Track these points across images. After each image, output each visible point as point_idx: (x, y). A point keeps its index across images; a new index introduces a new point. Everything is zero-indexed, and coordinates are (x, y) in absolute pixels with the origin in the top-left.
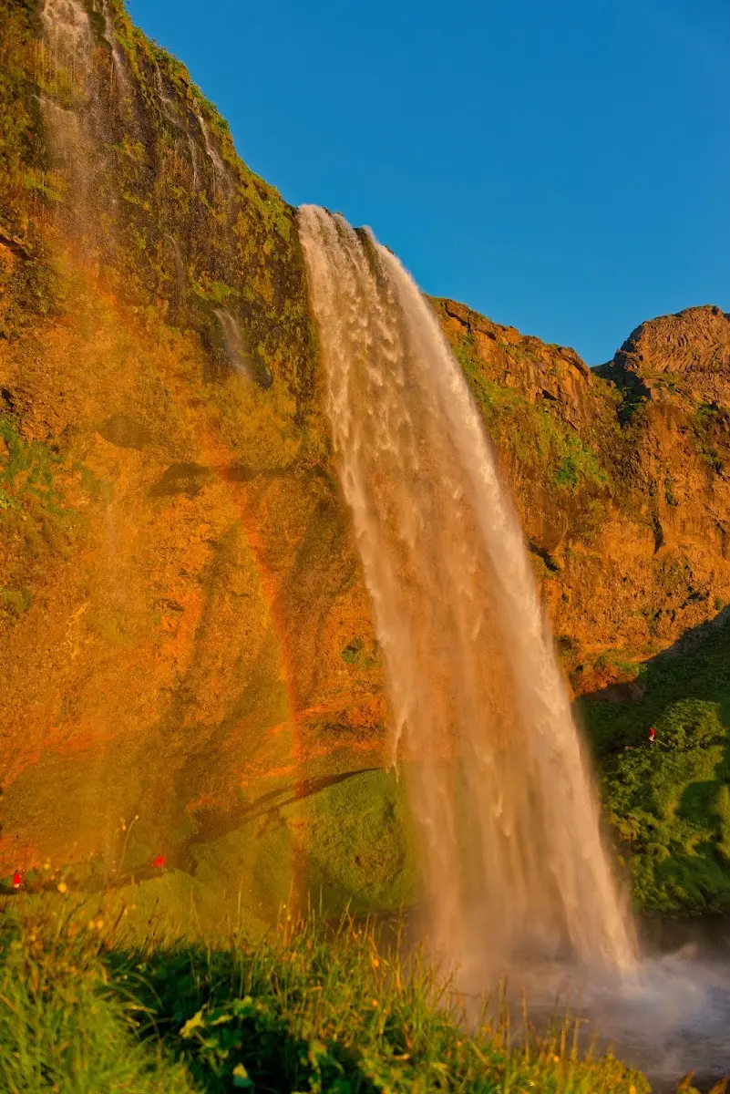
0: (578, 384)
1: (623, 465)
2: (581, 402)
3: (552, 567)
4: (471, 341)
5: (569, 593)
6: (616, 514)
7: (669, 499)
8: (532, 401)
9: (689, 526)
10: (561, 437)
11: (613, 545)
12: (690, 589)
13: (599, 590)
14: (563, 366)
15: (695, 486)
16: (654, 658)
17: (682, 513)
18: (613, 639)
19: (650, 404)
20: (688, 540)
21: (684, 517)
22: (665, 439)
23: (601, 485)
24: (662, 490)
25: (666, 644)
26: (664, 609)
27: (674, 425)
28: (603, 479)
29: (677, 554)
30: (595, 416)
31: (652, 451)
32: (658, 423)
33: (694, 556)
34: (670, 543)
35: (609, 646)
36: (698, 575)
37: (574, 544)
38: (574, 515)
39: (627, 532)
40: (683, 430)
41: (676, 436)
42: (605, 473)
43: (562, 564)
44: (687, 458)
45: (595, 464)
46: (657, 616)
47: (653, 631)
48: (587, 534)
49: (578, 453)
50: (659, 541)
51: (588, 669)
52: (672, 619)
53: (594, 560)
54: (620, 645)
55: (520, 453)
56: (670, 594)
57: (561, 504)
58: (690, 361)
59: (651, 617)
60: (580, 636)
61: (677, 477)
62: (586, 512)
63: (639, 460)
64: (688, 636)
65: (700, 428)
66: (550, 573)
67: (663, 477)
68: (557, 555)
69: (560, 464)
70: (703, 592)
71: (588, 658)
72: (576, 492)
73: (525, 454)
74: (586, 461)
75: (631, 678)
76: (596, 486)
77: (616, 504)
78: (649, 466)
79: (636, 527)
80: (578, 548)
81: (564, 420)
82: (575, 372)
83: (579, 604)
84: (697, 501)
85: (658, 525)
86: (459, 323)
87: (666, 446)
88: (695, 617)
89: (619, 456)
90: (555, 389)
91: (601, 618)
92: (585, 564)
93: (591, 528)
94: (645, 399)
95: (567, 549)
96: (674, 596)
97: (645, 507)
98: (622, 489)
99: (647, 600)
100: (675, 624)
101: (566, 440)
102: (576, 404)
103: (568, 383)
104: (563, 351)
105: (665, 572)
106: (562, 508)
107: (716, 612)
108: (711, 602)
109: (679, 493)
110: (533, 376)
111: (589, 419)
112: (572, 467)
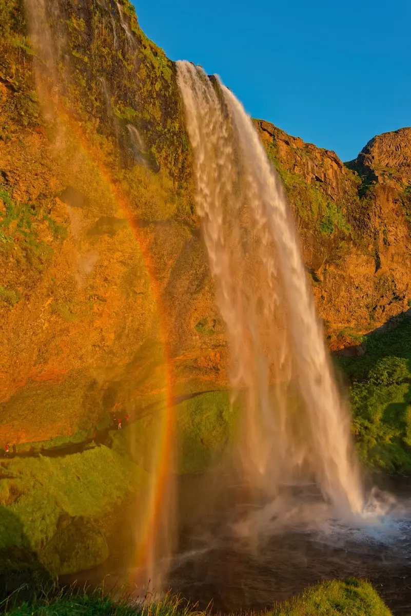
0: (336, 172)
1: (360, 221)
2: (337, 183)
3: (316, 280)
4: (275, 146)
5: (325, 295)
6: (354, 250)
7: (385, 242)
8: (309, 182)
9: (396, 258)
10: (325, 204)
11: (352, 267)
12: (394, 294)
13: (342, 293)
14: (328, 161)
15: (400, 235)
16: (372, 332)
17: (392, 250)
18: (349, 321)
19: (377, 186)
20: (395, 266)
21: (394, 252)
22: (384, 207)
23: (347, 233)
24: (381, 236)
25: (379, 325)
26: (379, 305)
27: (391, 199)
28: (348, 229)
29: (388, 274)
30: (345, 192)
31: (377, 213)
32: (382, 197)
33: (397, 275)
34: (384, 268)
35: (346, 325)
36: (399, 286)
37: (329, 266)
38: (330, 249)
39: (360, 260)
40: (395, 202)
41: (391, 205)
42: (349, 226)
43: (322, 279)
44: (397, 218)
45: (344, 221)
46: (374, 309)
47: (372, 317)
48: (338, 261)
49: (334, 214)
50: (378, 266)
51: (334, 338)
52: (383, 311)
53: (341, 276)
54: (352, 324)
55: (301, 213)
56: (382, 297)
57: (323, 243)
58: (401, 159)
59: (371, 309)
60: (330, 318)
61: (391, 229)
62: (337, 248)
63: (369, 219)
64: (391, 320)
65: (405, 201)
66: (316, 283)
67: (383, 228)
68: (319, 273)
69: (323, 220)
70: (401, 296)
71: (334, 331)
72: (332, 237)
73: (304, 213)
74: (339, 219)
75: (358, 344)
76: (343, 233)
77: (355, 244)
78: (375, 223)
79: (365, 258)
80: (332, 268)
81: (327, 194)
82: (335, 165)
83: (330, 301)
84: (401, 243)
85: (378, 257)
86: (268, 135)
87: (386, 211)
88: (395, 310)
89: (358, 216)
90: (323, 176)
91: (343, 309)
92: (335, 278)
93: (340, 257)
94: (375, 182)
95: (325, 270)
96: (385, 298)
97: (371, 246)
98: (358, 234)
99: (369, 300)
100: (384, 313)
101: (328, 206)
102: (334, 185)
103: (330, 172)
104: (328, 153)
105: (381, 284)
106: (323, 246)
107: (408, 307)
108: (406, 301)
109: (391, 238)
110: (310, 167)
111: (341, 194)
112: (330, 223)
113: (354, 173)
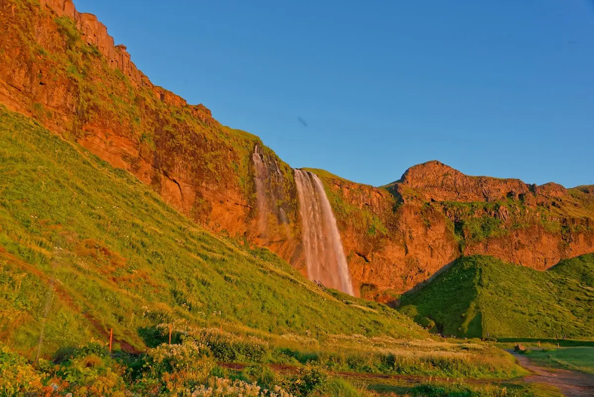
0: (379, 199)
1: (393, 226)
2: (379, 205)
3: (367, 261)
4: (341, 191)
5: (373, 269)
6: (391, 243)
7: (410, 237)
8: (361, 207)
9: (418, 247)
10: (371, 218)
11: (389, 253)
12: (419, 269)
13: (384, 268)
14: (373, 193)
15: (420, 233)
16: (405, 292)
17: (416, 242)
18: (390, 286)
19: (403, 205)
20: (418, 251)
21: (416, 243)
22: (408, 217)
23: (384, 233)
24: (408, 234)
25: (410, 288)
26: (409, 275)
27: (412, 212)
28: (385, 231)
29: (414, 256)
30: (384, 209)
31: (404, 221)
32: (406, 212)
33: (420, 257)
34: (411, 253)
35: (389, 288)
36: (421, 264)
37: (375, 253)
38: (374, 244)
39: (395, 249)
40: (416, 213)
41: (413, 216)
42: (387, 230)
43: (370, 260)
44: (417, 223)
45: (383, 227)
46: (406, 278)
47: (405, 283)
48: (380, 250)
49: (377, 223)
50: (407, 252)
51: (381, 295)
52: (412, 279)
53: (382, 258)
54: (393, 287)
55: (355, 226)
56: (411, 270)
57: (370, 241)
58: (426, 183)
59: (404, 278)
60: (378, 284)
61: (413, 230)
62: (379, 243)
63: (399, 225)
64: (418, 285)
65: (423, 212)
66: (367, 263)
67: (408, 230)
68: (369, 257)
69: (370, 227)
70: (423, 270)
71: (381, 292)
72: (375, 237)
73: (358, 226)
74: (380, 226)
75: (395, 299)
76: (382, 234)
77: (391, 239)
78: (403, 227)
79: (398, 247)
80: (377, 254)
81: (373, 212)
82: (378, 195)
83: (377, 273)
84: (421, 238)
85: (406, 246)
87: (409, 220)
88: (421, 279)
89: (392, 223)
90: (370, 202)
91: (385, 278)
92: (379, 260)
93: (381, 248)
94: (402, 203)
95: (372, 255)
96: (413, 271)
97: (401, 240)
98: (392, 234)
99: (403, 272)
100: (413, 280)
101: (373, 219)
102: (377, 206)
103: (375, 200)
104: (373, 189)
105: (410, 263)
106: (370, 242)
107: (428, 277)
108: (426, 273)
109: (414, 235)
110: (361, 199)
111: (382, 211)
112: (374, 228)
113: (391, 196)
